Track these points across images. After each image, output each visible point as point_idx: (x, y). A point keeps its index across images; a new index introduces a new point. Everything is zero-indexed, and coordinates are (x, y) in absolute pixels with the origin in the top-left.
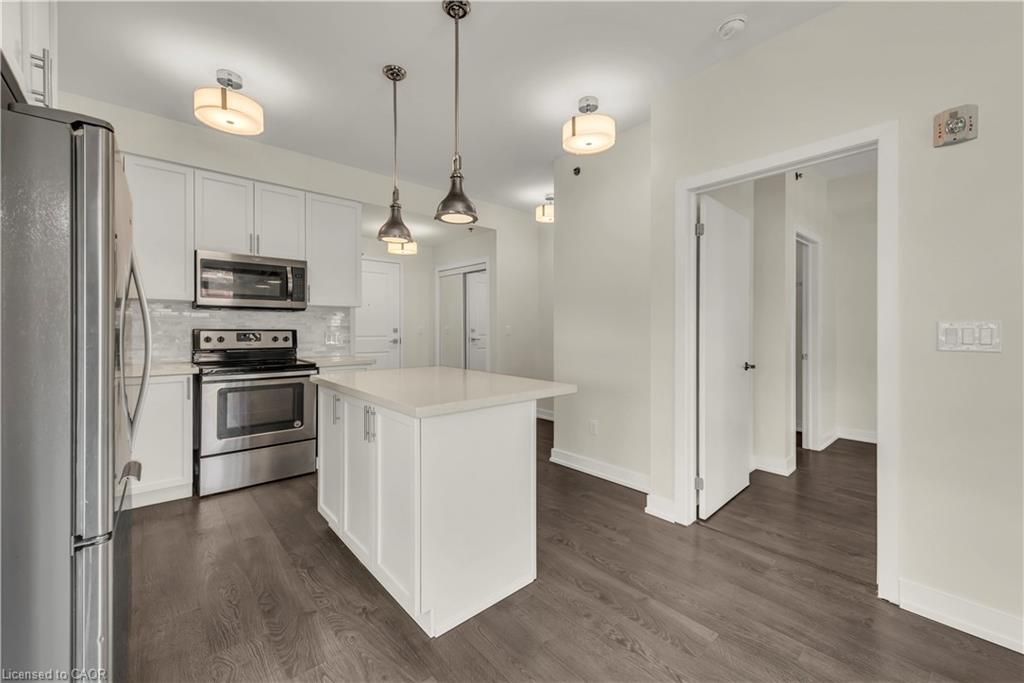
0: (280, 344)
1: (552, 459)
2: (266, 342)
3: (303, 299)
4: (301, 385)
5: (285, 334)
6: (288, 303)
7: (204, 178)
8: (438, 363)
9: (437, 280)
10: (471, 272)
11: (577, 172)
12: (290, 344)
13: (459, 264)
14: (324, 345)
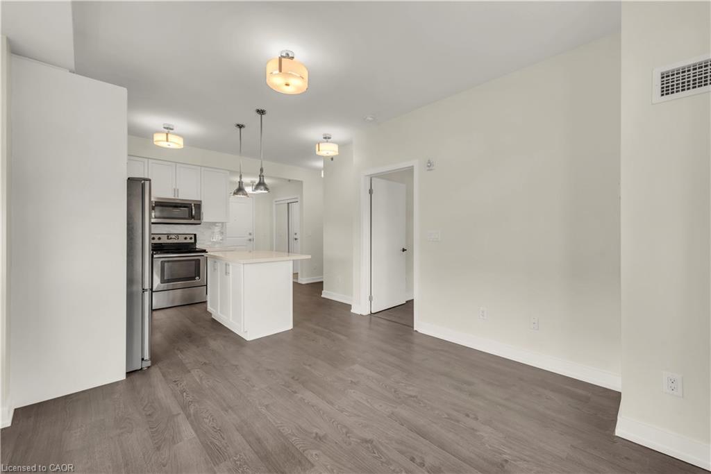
0: (188, 241)
1: (322, 296)
2: (181, 240)
3: (200, 219)
4: (199, 260)
5: (191, 236)
6: (192, 221)
7: (153, 163)
8: (274, 249)
9: (274, 206)
10: (291, 203)
11: (332, 159)
12: (192, 241)
13: (285, 198)
14: (210, 241)
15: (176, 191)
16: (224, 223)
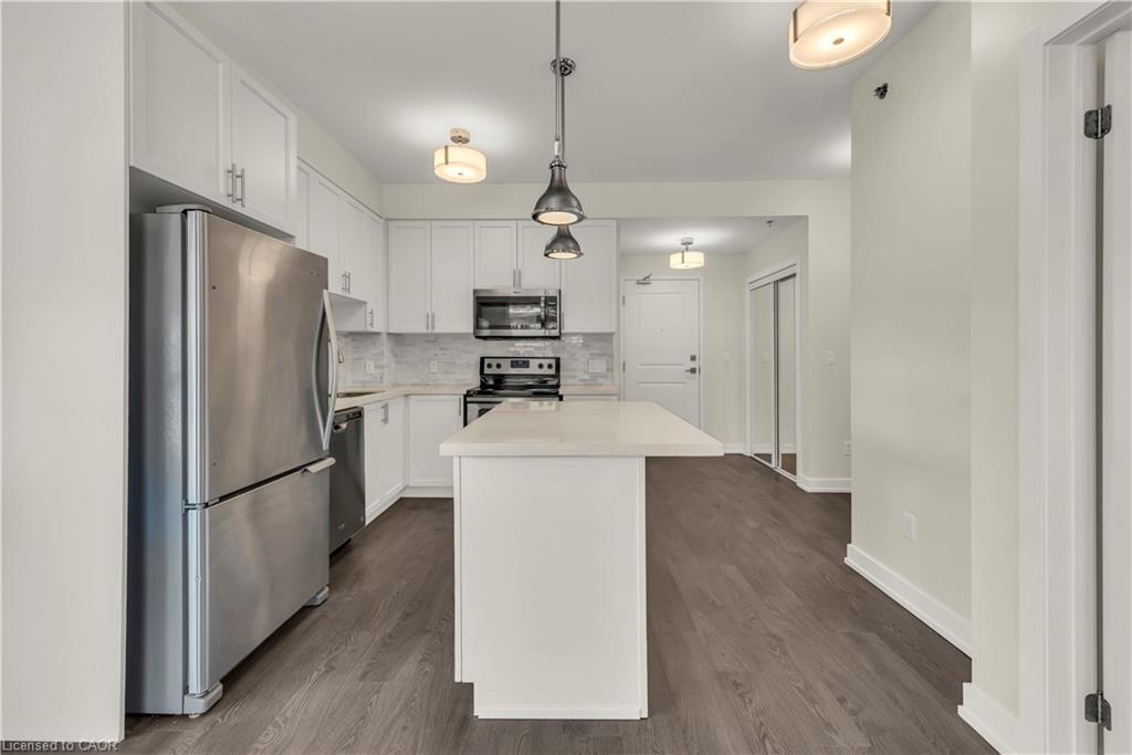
0: (545, 371)
1: (847, 561)
2: (534, 369)
3: (557, 328)
5: (550, 361)
6: (544, 332)
7: (481, 227)
10: (782, 280)
11: (882, 91)
12: (552, 372)
13: (768, 270)
14: (587, 372)
15: (517, 276)
16: (611, 334)
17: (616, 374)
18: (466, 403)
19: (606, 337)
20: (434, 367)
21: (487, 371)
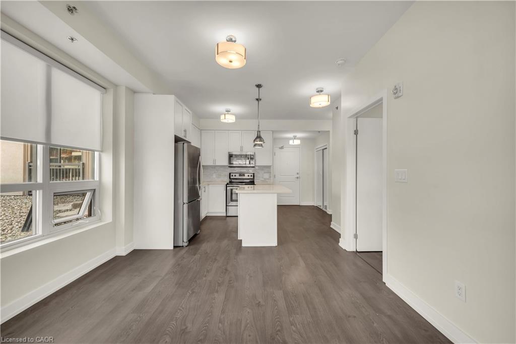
0: (250, 177)
1: (331, 226)
2: (246, 177)
5: (251, 174)
7: (230, 133)
9: (315, 153)
10: (325, 149)
11: (337, 108)
12: (252, 177)
13: (321, 146)
14: (263, 178)
15: (242, 148)
16: (270, 166)
17: (272, 178)
18: (226, 187)
19: (269, 167)
20: (214, 176)
21: (231, 177)
